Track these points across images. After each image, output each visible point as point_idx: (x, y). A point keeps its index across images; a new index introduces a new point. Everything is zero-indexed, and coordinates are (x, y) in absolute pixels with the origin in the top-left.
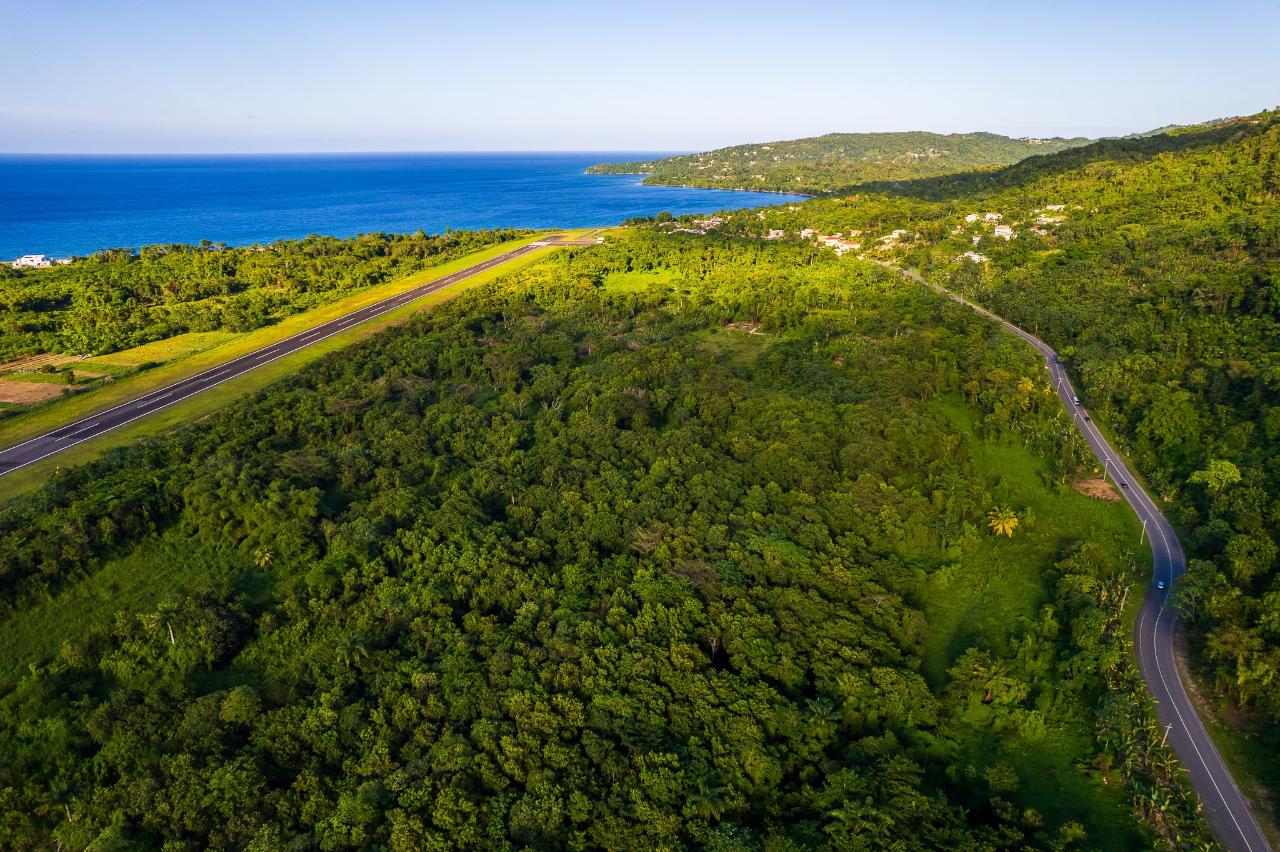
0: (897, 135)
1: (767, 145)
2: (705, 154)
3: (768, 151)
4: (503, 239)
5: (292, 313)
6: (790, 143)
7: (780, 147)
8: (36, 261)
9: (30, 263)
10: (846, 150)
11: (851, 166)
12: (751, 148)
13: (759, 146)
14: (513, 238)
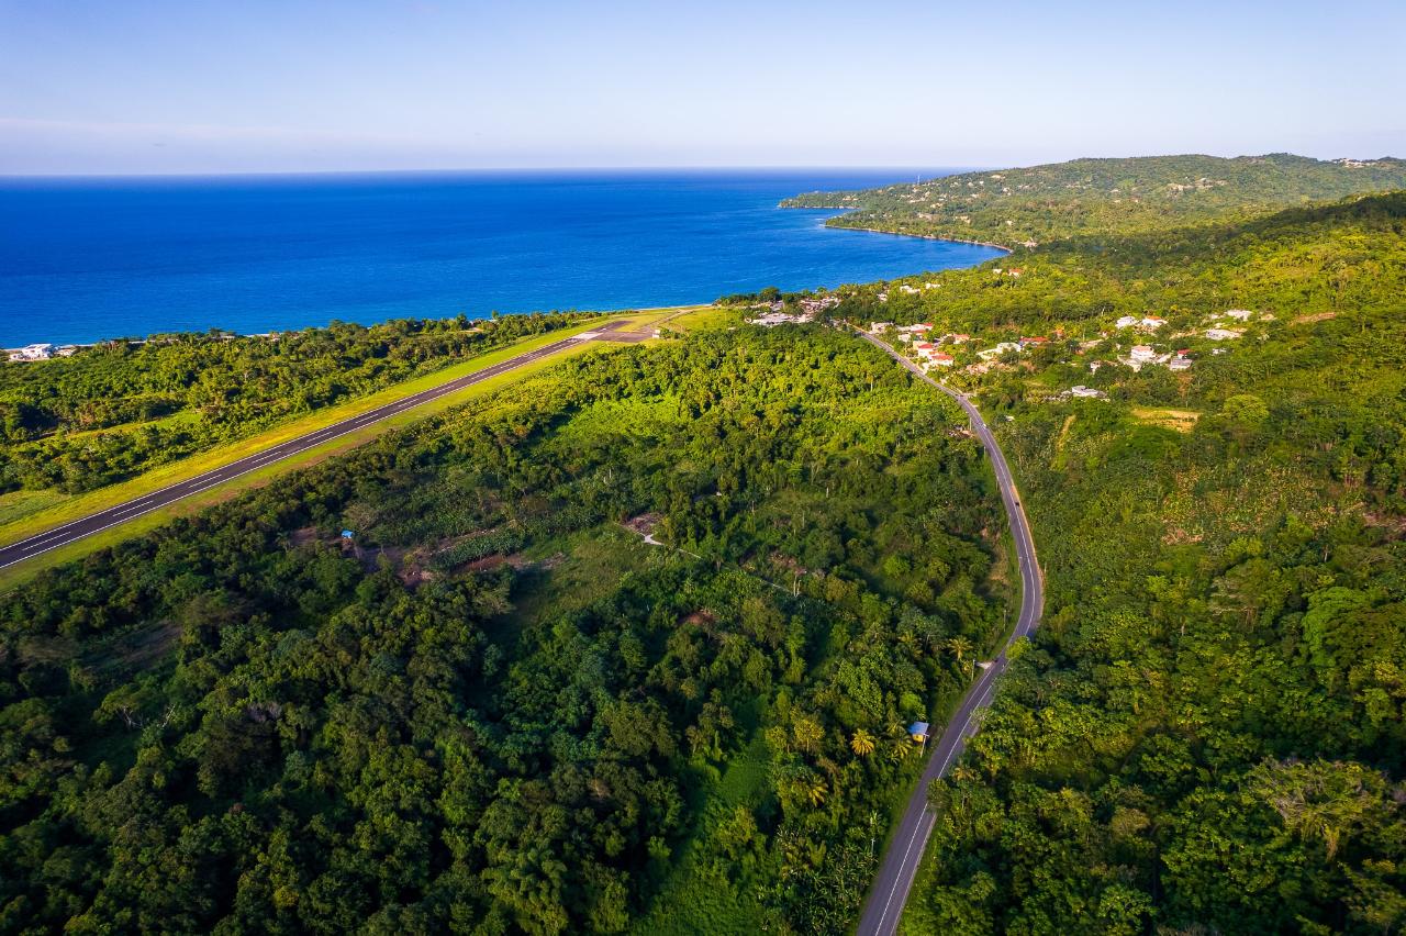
1: (997, 172)
3: (997, 181)
4: (549, 327)
5: (166, 462)
6: (1027, 170)
7: (1015, 175)
12: (976, 176)
13: (986, 175)
14: (564, 325)
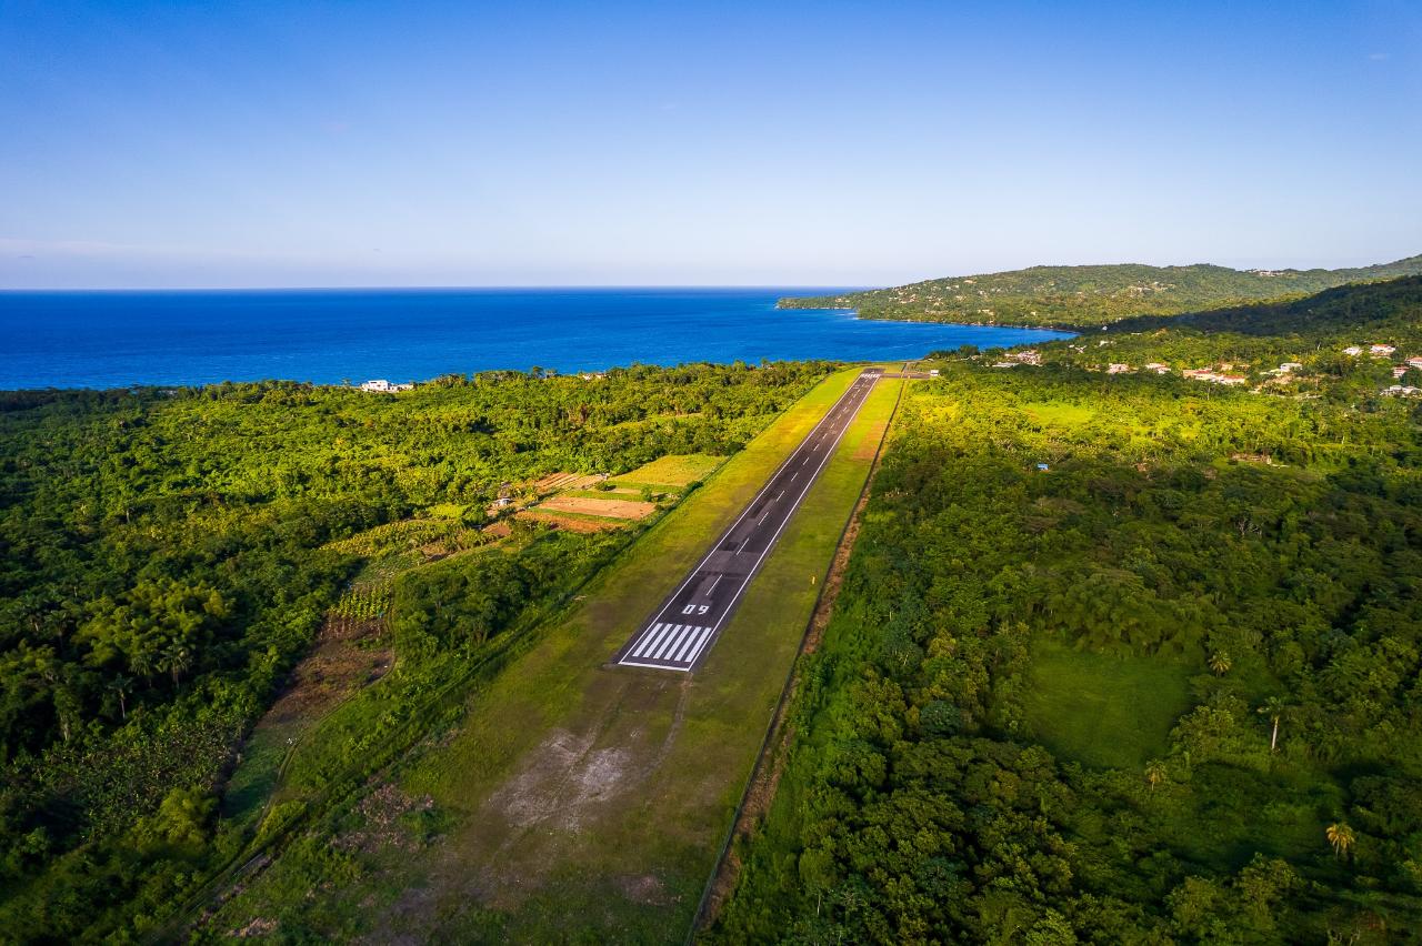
0: (1110, 267)
1: (968, 278)
2: (904, 287)
3: (971, 286)
4: (828, 370)
6: (994, 276)
7: (983, 281)
8: (381, 386)
9: (377, 388)
10: (1056, 284)
11: (1086, 300)
12: (953, 281)
13: (961, 280)
